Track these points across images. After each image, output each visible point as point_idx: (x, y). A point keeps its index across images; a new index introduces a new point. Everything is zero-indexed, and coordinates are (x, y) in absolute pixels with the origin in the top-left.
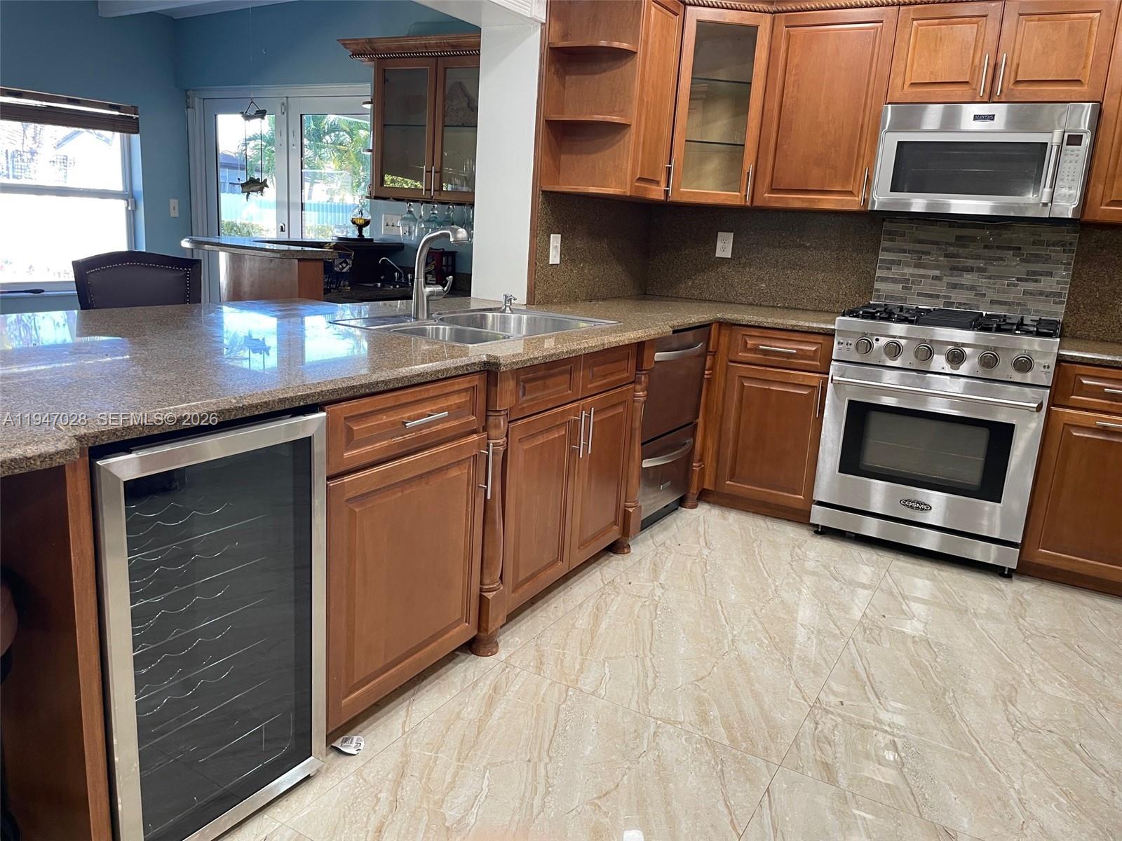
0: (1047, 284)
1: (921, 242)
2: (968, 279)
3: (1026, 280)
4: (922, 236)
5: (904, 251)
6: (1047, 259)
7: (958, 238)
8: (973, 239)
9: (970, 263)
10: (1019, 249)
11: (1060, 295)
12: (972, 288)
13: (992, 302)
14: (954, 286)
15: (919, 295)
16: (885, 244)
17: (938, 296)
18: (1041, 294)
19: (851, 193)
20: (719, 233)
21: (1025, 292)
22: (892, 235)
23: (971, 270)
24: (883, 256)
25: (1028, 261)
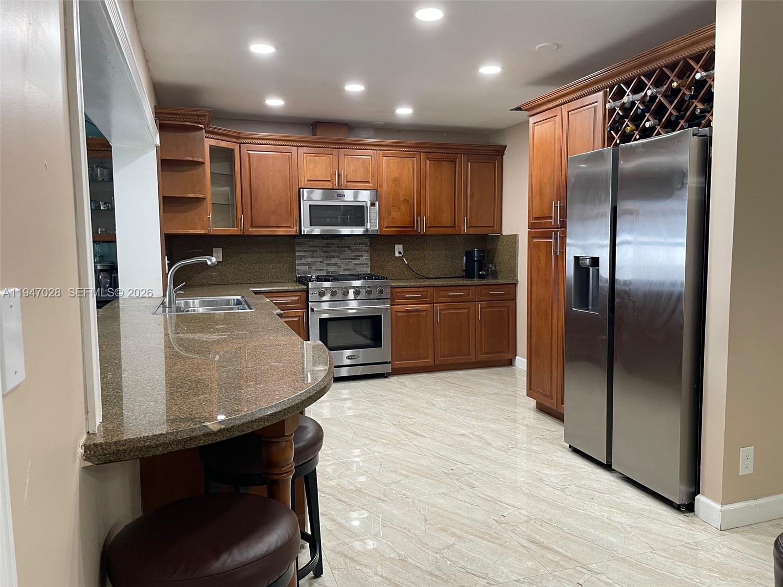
0: (362, 260)
1: (312, 247)
2: (333, 261)
3: (354, 259)
4: (312, 244)
5: (306, 251)
6: (360, 250)
7: (327, 244)
8: (333, 244)
9: (333, 254)
10: (350, 247)
11: (367, 264)
12: (335, 265)
13: (344, 270)
14: (328, 265)
15: (316, 270)
16: (297, 249)
17: (323, 270)
18: (361, 264)
19: (290, 227)
20: (214, 249)
21: (355, 264)
22: (300, 245)
23: (334, 257)
24: (297, 254)
25: (354, 252)
